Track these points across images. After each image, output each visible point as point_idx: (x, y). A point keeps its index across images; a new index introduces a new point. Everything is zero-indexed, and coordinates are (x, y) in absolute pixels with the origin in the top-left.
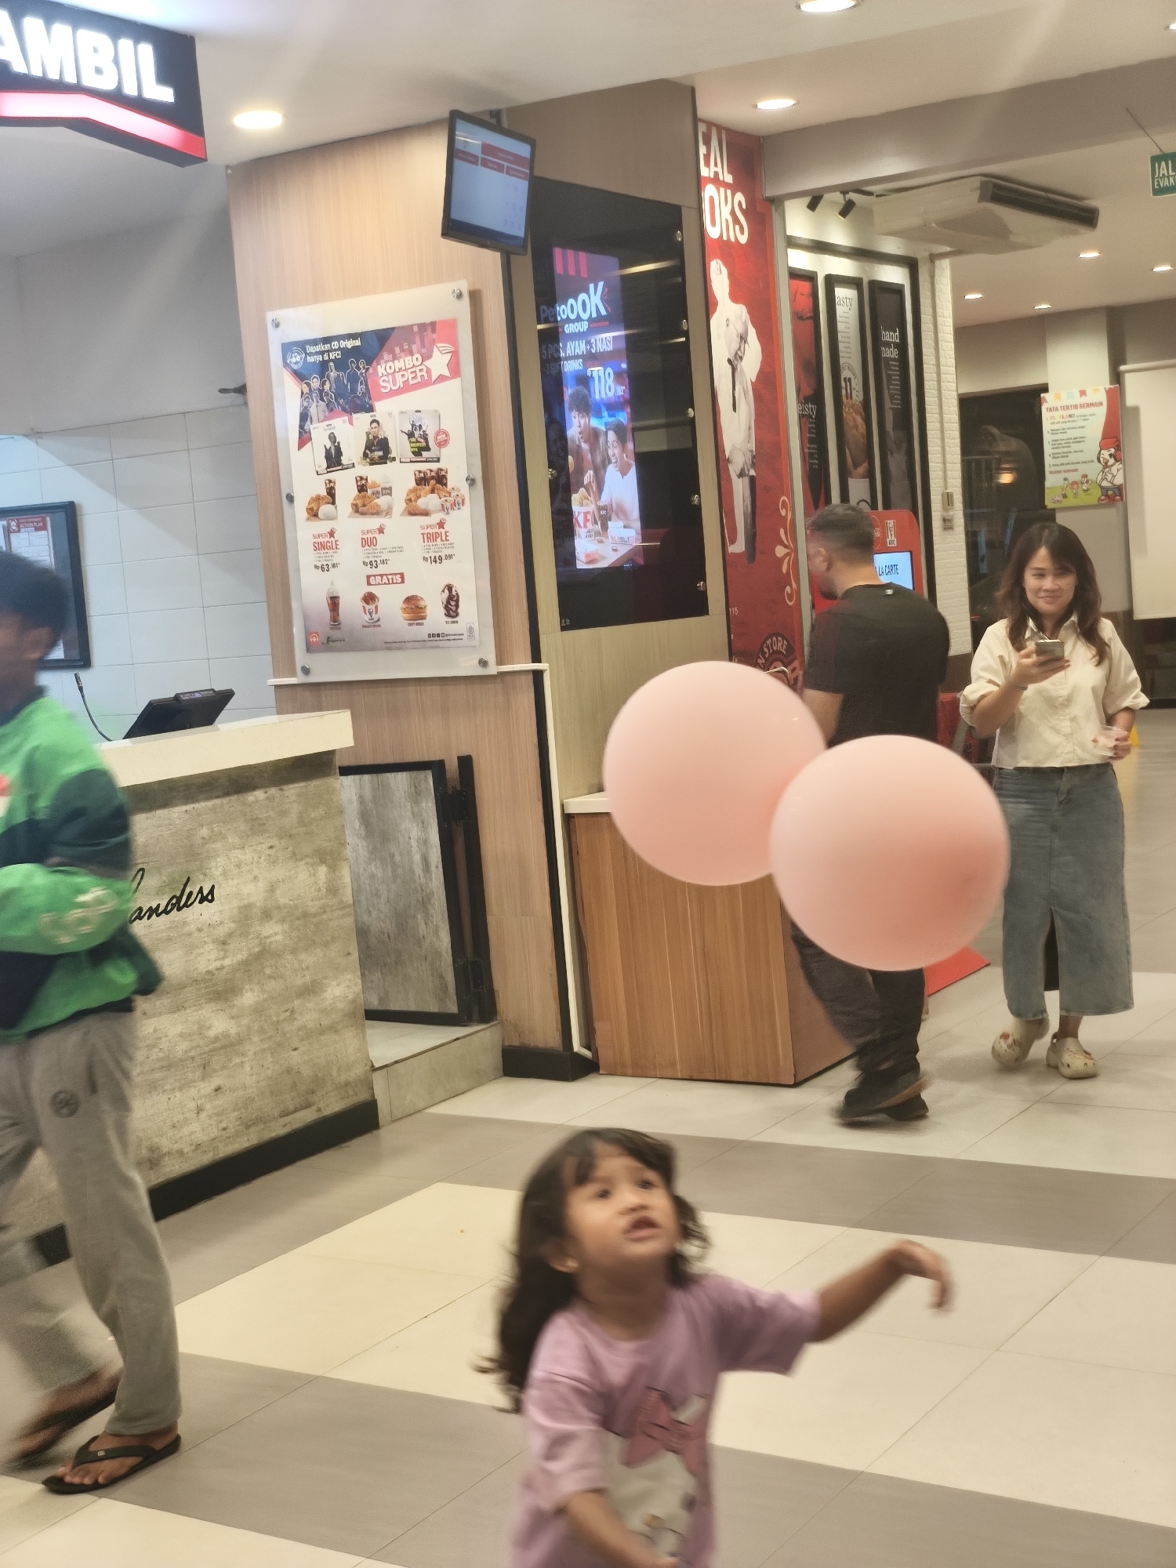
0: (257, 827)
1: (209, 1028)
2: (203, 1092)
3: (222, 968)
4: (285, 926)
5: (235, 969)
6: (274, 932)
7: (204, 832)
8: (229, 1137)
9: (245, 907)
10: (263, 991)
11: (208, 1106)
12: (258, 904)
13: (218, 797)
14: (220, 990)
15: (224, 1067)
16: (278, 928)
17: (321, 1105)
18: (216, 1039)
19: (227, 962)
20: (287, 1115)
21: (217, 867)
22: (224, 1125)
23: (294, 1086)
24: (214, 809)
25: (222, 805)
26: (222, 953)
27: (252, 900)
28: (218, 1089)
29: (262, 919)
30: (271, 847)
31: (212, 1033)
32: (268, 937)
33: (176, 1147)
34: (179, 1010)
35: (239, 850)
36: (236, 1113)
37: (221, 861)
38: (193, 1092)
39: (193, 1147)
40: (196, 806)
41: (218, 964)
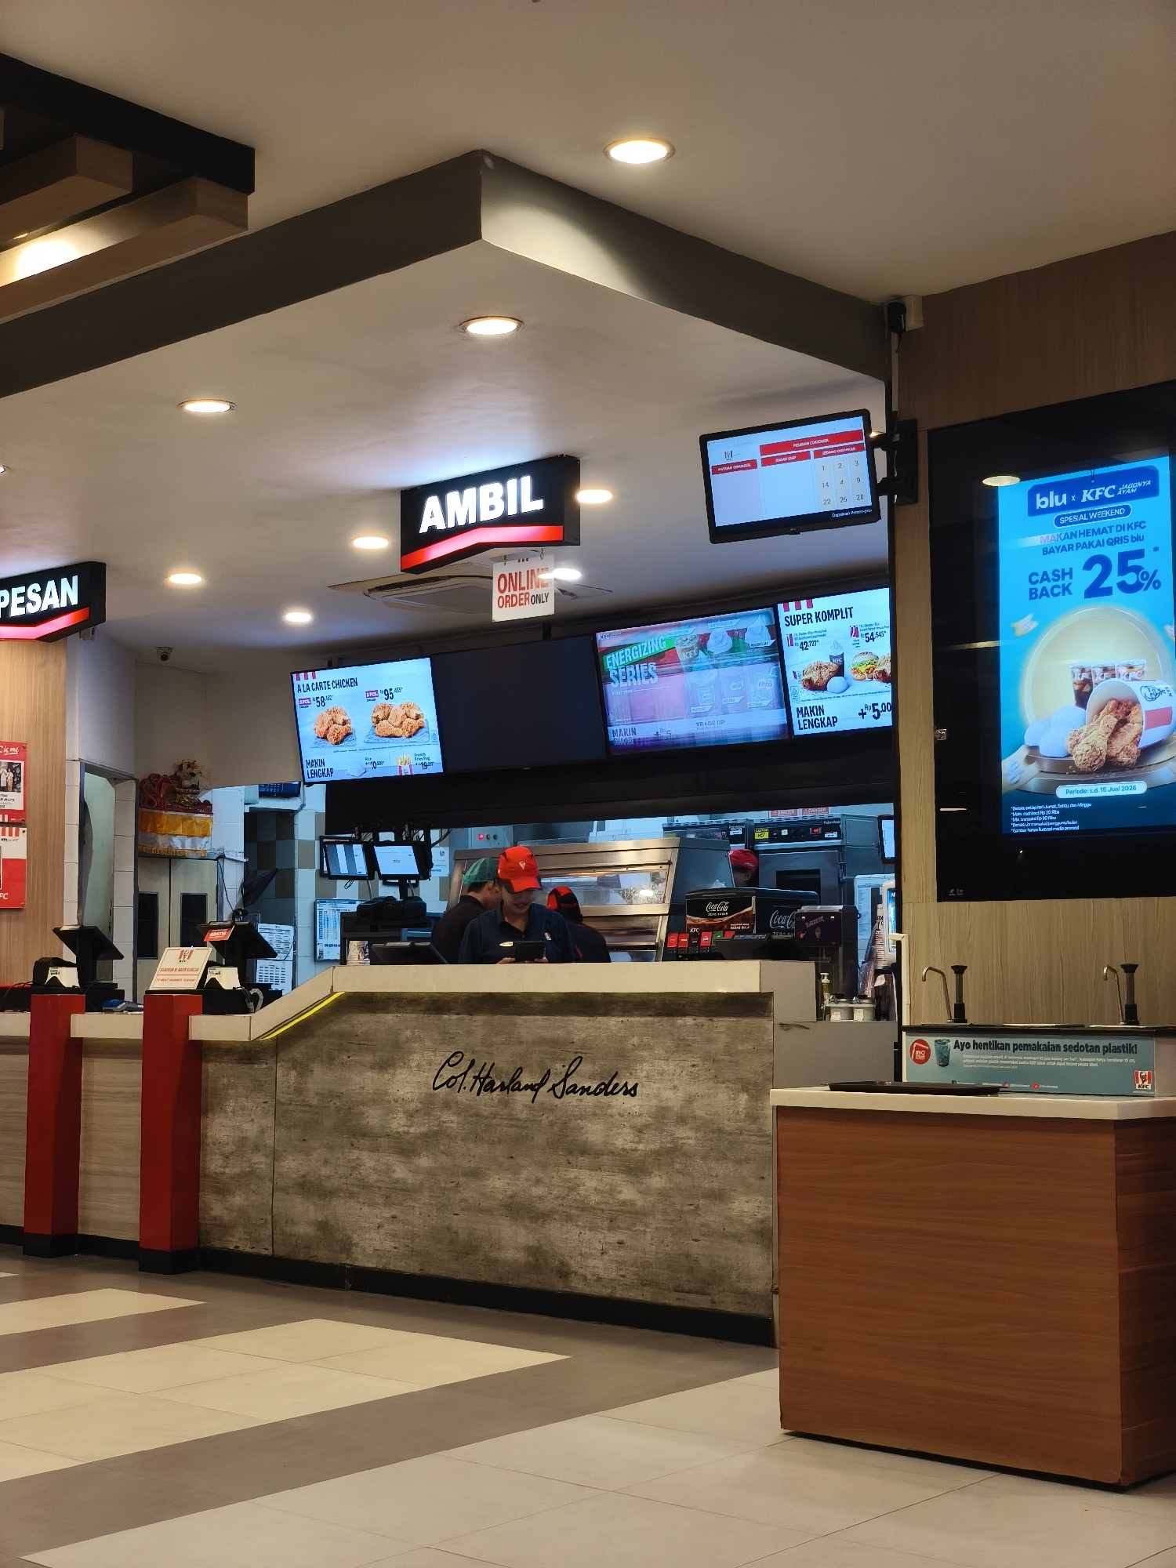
0: (682, 1046)
1: (620, 1192)
2: (607, 1239)
3: (636, 1150)
4: (699, 1135)
5: (646, 1155)
6: (687, 1136)
7: (635, 1040)
8: (626, 1285)
9: (662, 1107)
10: (670, 1181)
11: (611, 1252)
12: (676, 1109)
13: (651, 1016)
14: (634, 1168)
15: (628, 1229)
16: (691, 1134)
17: (716, 1298)
18: (624, 1203)
19: (641, 1147)
20: (682, 1291)
21: (642, 1070)
22: (622, 1273)
23: (691, 1270)
24: (645, 1024)
25: (653, 1023)
26: (637, 1139)
27: (670, 1104)
28: (620, 1243)
29: (678, 1122)
30: (694, 1066)
31: (622, 1197)
32: (681, 1138)
33: (581, 1271)
34: (596, 1170)
35: (663, 1062)
36: (633, 1269)
37: (646, 1066)
38: (600, 1236)
39: (595, 1278)
40: (631, 1019)
41: (633, 1146)
